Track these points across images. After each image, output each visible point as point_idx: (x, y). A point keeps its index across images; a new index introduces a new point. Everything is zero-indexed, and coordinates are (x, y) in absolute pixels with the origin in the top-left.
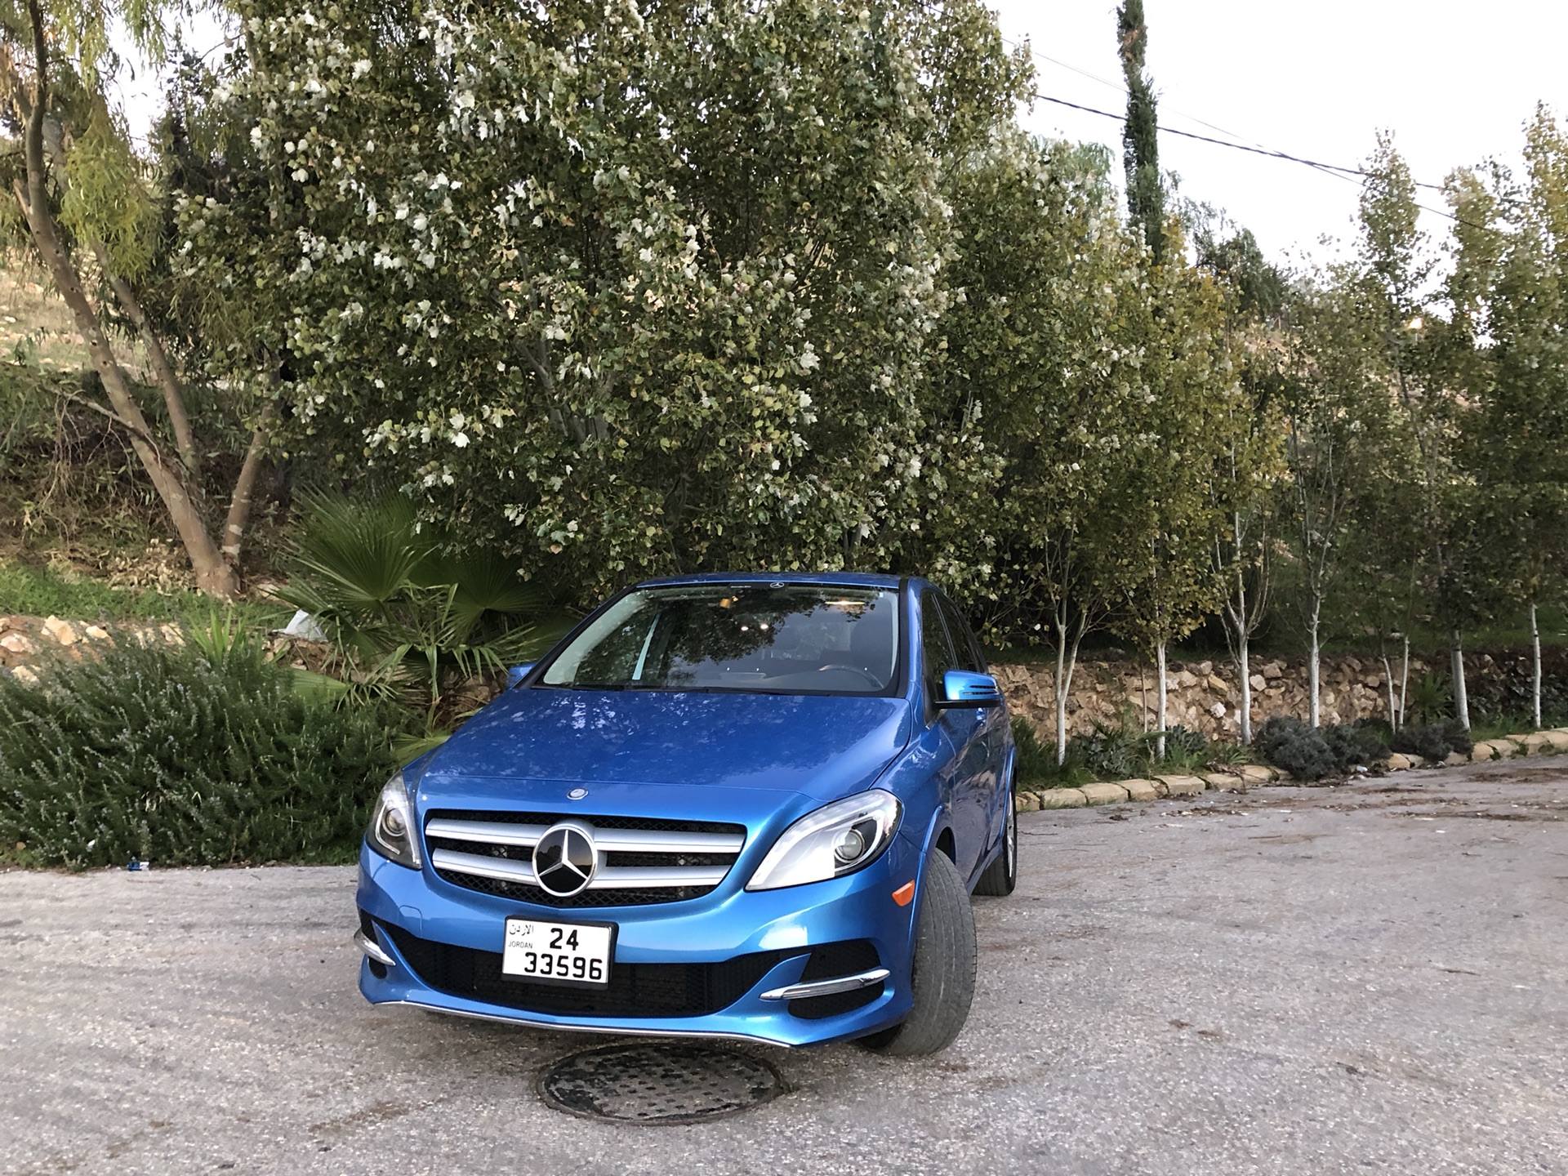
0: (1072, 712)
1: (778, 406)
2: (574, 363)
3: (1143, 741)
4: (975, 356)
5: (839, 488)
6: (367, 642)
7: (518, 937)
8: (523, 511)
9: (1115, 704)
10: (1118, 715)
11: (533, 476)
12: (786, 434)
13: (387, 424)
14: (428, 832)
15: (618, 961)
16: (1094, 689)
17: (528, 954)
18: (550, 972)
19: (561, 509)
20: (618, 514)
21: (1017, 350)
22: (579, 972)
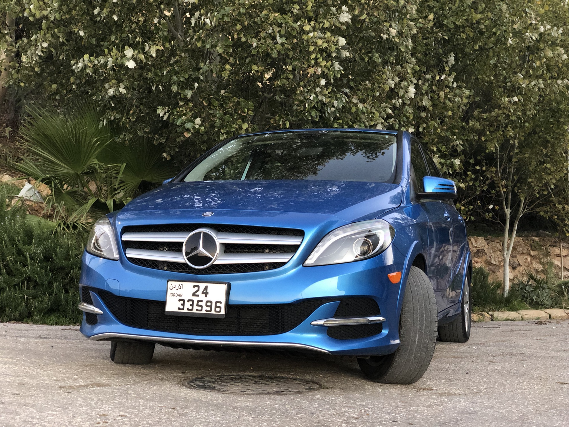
0: (514, 268)
1: (325, 45)
2: (200, 18)
3: (560, 286)
4: (452, 26)
5: (363, 101)
6: (69, 199)
7: (174, 291)
8: (168, 111)
9: (543, 264)
10: (544, 271)
11: (174, 88)
12: (330, 62)
13: (86, 57)
14: (123, 239)
15: (231, 303)
16: (529, 254)
17: (180, 300)
18: (192, 310)
19: (191, 111)
20: (225, 114)
21: (478, 22)
22: (209, 309)
